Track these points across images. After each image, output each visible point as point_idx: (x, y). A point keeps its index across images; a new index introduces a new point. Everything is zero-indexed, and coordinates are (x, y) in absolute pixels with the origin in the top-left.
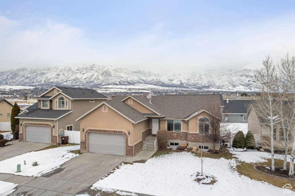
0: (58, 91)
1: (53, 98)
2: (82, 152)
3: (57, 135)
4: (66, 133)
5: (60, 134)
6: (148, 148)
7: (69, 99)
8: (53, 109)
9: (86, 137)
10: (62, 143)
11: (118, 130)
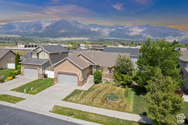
1: (39, 52)
2: (55, 83)
3: (41, 73)
4: (47, 72)
5: (43, 73)
6: (90, 82)
7: (48, 53)
8: (39, 58)
9: (57, 76)
10: (44, 78)
11: (74, 72)
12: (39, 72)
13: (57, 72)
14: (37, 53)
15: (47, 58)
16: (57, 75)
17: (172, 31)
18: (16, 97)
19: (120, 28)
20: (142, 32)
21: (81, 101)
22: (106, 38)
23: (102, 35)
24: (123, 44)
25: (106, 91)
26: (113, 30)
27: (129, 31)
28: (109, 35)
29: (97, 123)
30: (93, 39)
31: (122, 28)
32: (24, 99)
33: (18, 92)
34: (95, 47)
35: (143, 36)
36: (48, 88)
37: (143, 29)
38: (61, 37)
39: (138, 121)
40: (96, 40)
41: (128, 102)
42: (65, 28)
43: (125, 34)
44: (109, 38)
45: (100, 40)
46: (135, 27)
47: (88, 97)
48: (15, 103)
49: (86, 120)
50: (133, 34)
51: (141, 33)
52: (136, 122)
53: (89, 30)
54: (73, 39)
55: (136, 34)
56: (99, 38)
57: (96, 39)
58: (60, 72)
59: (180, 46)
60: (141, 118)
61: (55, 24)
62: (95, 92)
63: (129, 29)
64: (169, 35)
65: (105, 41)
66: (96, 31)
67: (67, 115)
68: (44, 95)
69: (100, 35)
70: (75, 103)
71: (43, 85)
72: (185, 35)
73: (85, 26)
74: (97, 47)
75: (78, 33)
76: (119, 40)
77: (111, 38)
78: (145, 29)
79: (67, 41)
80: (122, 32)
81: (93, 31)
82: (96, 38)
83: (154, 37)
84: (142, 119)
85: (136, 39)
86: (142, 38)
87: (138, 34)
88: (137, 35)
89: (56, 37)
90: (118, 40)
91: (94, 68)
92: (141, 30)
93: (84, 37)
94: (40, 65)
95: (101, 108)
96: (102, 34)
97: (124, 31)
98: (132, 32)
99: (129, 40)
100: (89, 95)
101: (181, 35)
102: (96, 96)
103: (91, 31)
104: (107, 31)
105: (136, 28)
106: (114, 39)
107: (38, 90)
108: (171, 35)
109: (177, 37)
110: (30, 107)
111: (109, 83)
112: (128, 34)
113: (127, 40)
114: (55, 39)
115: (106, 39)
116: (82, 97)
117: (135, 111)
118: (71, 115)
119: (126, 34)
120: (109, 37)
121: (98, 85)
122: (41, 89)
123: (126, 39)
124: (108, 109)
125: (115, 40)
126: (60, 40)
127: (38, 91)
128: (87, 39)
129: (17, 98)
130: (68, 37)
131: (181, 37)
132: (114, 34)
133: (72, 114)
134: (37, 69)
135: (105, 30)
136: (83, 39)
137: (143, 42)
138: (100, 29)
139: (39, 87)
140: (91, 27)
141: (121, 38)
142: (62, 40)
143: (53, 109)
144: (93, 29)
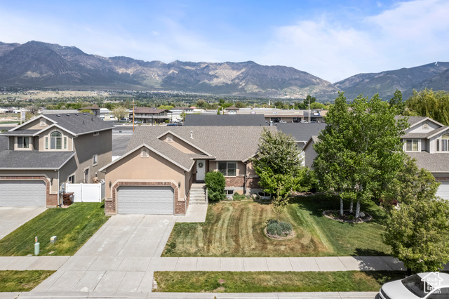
0: (50, 123)
1: (40, 134)
2: (107, 214)
3: (57, 193)
4: (70, 188)
5: (61, 190)
6: (197, 200)
7: (70, 136)
8: (40, 150)
9: (114, 194)
10: (65, 203)
11: (163, 181)
12: (48, 188)
13: (113, 186)
14: (34, 135)
15: (67, 150)
16: (114, 191)
17: (298, 77)
18: (16, 272)
19: (188, 67)
20: (238, 77)
21: (211, 248)
22: (155, 92)
23: (146, 85)
24: (200, 105)
25: (250, 217)
26: (173, 73)
27: (208, 74)
28: (162, 85)
29: (286, 291)
30: (123, 95)
31: (194, 69)
32: (50, 273)
33: (12, 257)
34: (142, 114)
35: (240, 87)
36: (97, 229)
37: (240, 70)
38: (31, 89)
39: (359, 270)
40: (130, 96)
41: (312, 235)
42: (43, 66)
43: (200, 81)
44: (162, 92)
45: (140, 97)
46: (221, 67)
47: (220, 238)
48: (31, 289)
49: (259, 292)
50: (219, 83)
51: (235, 79)
52: (358, 272)
53: (112, 71)
54: (68, 94)
55: (225, 81)
56: (138, 93)
57: (129, 94)
58: (122, 183)
59: (318, 108)
60: (359, 262)
61: (12, 52)
62: (226, 222)
63: (209, 70)
64: (291, 85)
65: (154, 99)
66: (131, 74)
67: (205, 291)
68: (100, 250)
69: (140, 84)
70: (202, 256)
71: (76, 225)
72: (321, 85)
73: (101, 60)
74: (146, 114)
75: (81, 80)
76: (187, 96)
77: (166, 92)
78: (243, 70)
79: (50, 100)
80: (192, 76)
81: (122, 73)
82: (131, 91)
83: (263, 88)
84: (362, 263)
85: (225, 93)
86: (238, 91)
87: (230, 83)
88: (227, 84)
89: (16, 91)
90: (184, 96)
91: (200, 167)
92: (235, 74)
93: (98, 89)
94: (53, 170)
95: (269, 256)
96: (145, 82)
97: (197, 75)
98: (217, 77)
99: (209, 95)
100: (219, 231)
101: (314, 84)
102: (237, 230)
103: (118, 73)
104: (159, 75)
105: (225, 68)
106: (175, 93)
107: (73, 239)
108: (296, 85)
109: (306, 89)
110: (85, 289)
111: (243, 198)
112: (206, 81)
113: (204, 96)
114: (13, 95)
115: (156, 94)
116: (207, 240)
117: (340, 251)
118: (215, 288)
119: (202, 82)
120: (162, 89)
121: (219, 205)
122: (80, 237)
123: (203, 94)
124: (285, 256)
125: (177, 96)
126: (28, 97)
127: (74, 242)
128: (105, 94)
129: (23, 275)
130: (54, 90)
131: (313, 89)
132: (175, 82)
133: (219, 285)
134: (42, 182)
135: (153, 71)
136: (94, 94)
137: (239, 99)
138: (139, 68)
139: (69, 232)
140: (116, 64)
141: (191, 91)
142: (33, 97)
143: (159, 284)
144: (121, 71)
